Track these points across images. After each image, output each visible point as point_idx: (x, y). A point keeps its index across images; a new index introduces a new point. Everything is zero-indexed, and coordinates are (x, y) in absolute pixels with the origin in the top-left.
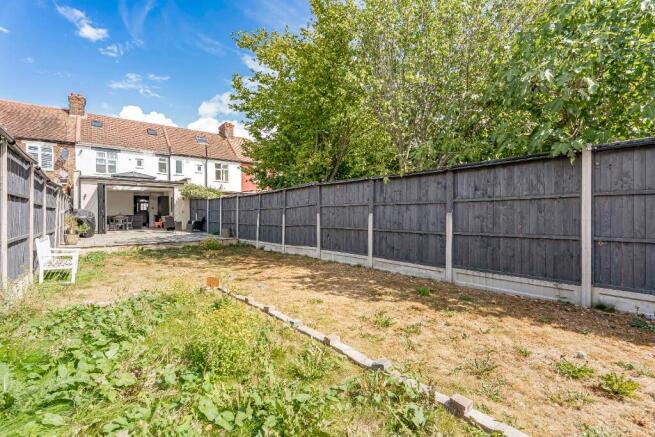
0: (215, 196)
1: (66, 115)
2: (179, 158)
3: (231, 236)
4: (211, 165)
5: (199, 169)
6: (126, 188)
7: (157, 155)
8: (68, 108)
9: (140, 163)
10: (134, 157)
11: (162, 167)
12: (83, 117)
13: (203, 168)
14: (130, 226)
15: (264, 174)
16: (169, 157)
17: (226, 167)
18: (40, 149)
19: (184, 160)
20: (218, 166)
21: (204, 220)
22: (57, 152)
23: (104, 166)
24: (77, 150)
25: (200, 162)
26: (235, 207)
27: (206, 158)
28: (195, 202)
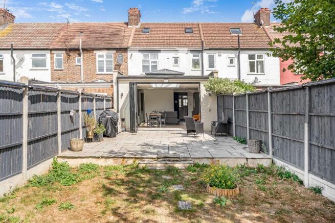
0: (242, 91)
1: (126, 26)
2: (211, 53)
3: (261, 150)
4: (244, 57)
5: (232, 62)
6: (164, 86)
7: (191, 51)
8: (127, 21)
9: (176, 61)
10: (171, 55)
11: (196, 63)
12: (137, 27)
13: (235, 61)
14: (163, 123)
15: (315, 53)
16: (202, 51)
17: (260, 57)
18: (105, 57)
19: (216, 54)
20: (251, 57)
21: (230, 122)
22: (115, 57)
23: (148, 66)
24: (129, 54)
25: (232, 55)
26: (266, 108)
27: (238, 49)
28: (222, 98)
